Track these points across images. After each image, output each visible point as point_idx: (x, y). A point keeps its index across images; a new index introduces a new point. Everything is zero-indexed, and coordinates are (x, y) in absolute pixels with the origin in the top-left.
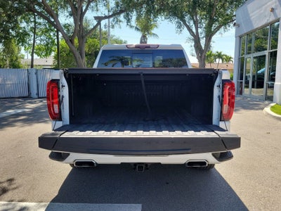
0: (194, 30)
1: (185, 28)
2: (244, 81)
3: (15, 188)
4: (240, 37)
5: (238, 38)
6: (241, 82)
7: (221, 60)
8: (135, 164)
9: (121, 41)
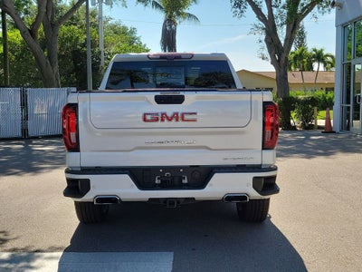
0: (265, 11)
1: (249, 7)
2: (351, 105)
3: (16, 239)
4: (345, 26)
5: (340, 28)
6: (349, 108)
7: (322, 65)
8: (165, 200)
9: (125, 28)
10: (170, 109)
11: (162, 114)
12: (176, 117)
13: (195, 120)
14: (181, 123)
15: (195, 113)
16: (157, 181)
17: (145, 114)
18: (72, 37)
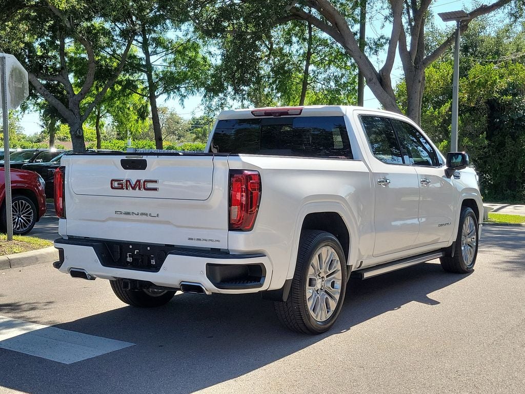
10: (133, 175)
11: (127, 181)
12: (138, 185)
13: (155, 189)
14: (143, 193)
15: (156, 182)
16: (129, 259)
17: (112, 181)
18: (487, 81)
